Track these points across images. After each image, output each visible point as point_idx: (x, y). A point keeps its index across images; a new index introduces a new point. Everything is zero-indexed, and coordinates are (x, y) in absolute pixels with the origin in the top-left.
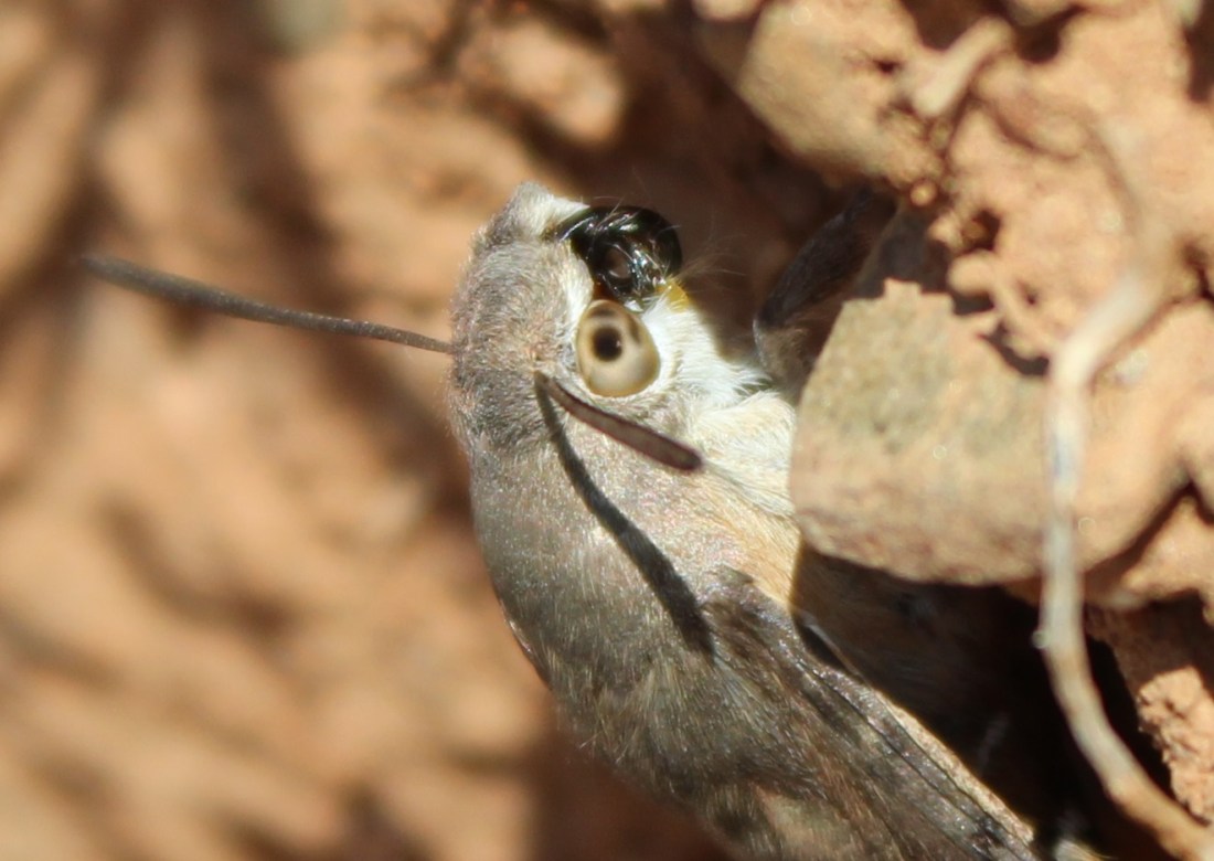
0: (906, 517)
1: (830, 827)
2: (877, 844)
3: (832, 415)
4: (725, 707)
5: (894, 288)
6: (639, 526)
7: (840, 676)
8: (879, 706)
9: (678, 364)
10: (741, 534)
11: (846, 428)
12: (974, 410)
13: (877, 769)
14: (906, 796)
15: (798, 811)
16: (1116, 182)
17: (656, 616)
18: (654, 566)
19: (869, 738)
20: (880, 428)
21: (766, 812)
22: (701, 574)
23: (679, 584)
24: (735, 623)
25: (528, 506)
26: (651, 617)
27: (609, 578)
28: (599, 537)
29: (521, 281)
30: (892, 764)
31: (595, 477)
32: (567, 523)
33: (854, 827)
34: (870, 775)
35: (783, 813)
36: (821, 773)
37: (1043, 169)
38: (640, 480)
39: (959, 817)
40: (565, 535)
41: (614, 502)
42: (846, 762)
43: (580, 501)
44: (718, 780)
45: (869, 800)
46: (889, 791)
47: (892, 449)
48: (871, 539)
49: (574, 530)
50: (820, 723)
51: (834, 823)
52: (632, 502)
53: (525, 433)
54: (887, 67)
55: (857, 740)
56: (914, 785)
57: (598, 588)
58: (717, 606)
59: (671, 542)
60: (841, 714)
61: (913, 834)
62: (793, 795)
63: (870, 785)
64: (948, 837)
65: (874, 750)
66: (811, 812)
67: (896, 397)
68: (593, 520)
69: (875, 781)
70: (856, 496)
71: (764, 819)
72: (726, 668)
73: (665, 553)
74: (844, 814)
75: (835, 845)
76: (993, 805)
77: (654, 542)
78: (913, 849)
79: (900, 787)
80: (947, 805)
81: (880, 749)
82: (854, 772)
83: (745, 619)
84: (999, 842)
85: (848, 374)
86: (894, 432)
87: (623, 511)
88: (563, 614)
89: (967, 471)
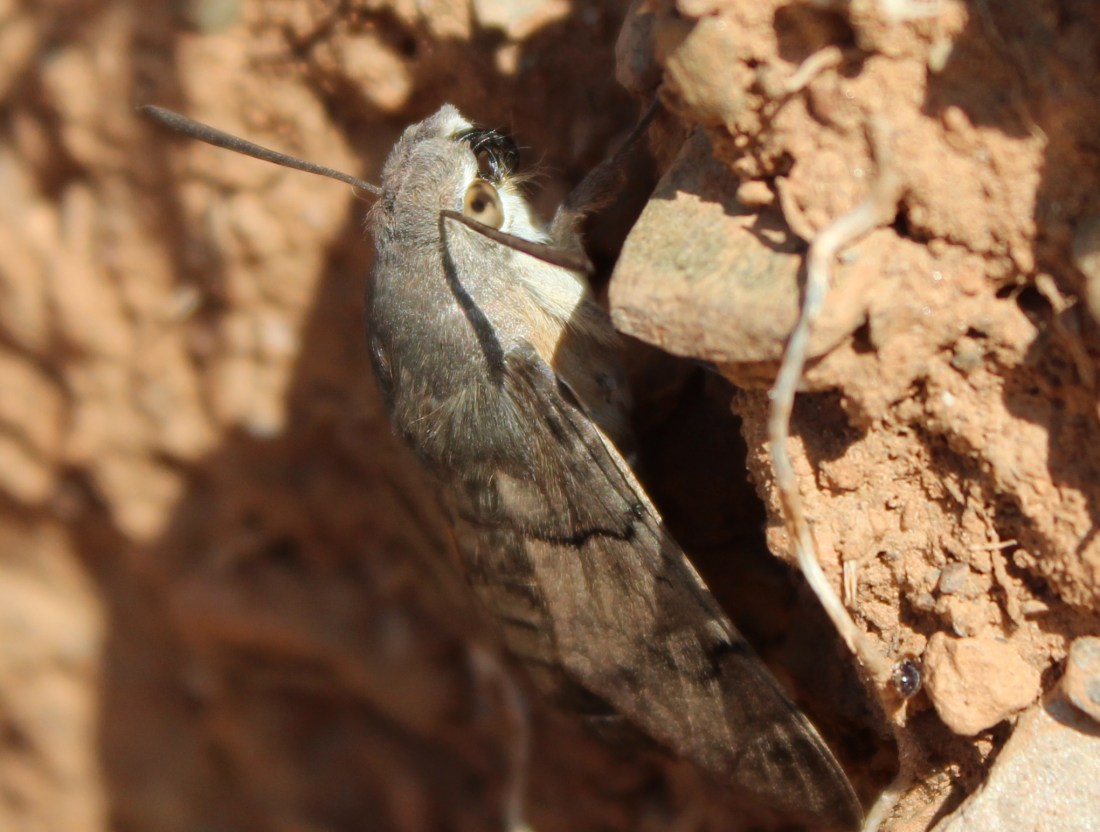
0: (690, 318)
1: (531, 497)
2: (558, 510)
3: (648, 256)
4: (500, 417)
5: (682, 196)
6: (480, 307)
7: (574, 410)
8: (593, 430)
9: (512, 221)
10: (532, 322)
11: (657, 264)
12: (743, 265)
13: (578, 468)
14: (591, 485)
15: (514, 485)
16: (872, 153)
17: (478, 360)
18: (483, 329)
19: (580, 448)
20: (681, 268)
21: (497, 483)
22: (509, 341)
23: (496, 343)
24: (521, 372)
25: (415, 286)
26: (476, 359)
27: (456, 333)
28: (455, 309)
29: (439, 159)
30: (589, 465)
31: (460, 275)
32: (438, 298)
33: (547, 499)
34: (571, 469)
35: (507, 485)
36: (539, 465)
37: (828, 137)
38: (485, 280)
39: (621, 501)
40: (435, 304)
41: (467, 291)
42: (558, 461)
43: (448, 288)
44: (480, 458)
45: (564, 484)
46: (581, 481)
47: (688, 278)
48: (661, 328)
49: (442, 303)
50: (550, 437)
51: (534, 495)
52: (478, 291)
53: (427, 243)
54: (753, 64)
55: (571, 448)
56: (599, 479)
57: (449, 337)
58: (514, 360)
59: (496, 319)
60: (567, 432)
61: (585, 508)
62: (516, 476)
63: (569, 476)
64: (609, 512)
65: (581, 457)
66: (522, 487)
67: (690, 252)
68: (453, 298)
69: (574, 475)
70: (659, 302)
71: (494, 486)
72: (507, 396)
73: (492, 324)
74: (543, 490)
75: (530, 508)
76: (645, 498)
77: (487, 317)
78: (582, 516)
79: (589, 479)
80: (615, 493)
81: (584, 456)
82: (561, 468)
83: (527, 370)
84: (640, 519)
85: (657, 237)
86: (690, 271)
87: (472, 297)
88: (423, 348)
89: (740, 297)
